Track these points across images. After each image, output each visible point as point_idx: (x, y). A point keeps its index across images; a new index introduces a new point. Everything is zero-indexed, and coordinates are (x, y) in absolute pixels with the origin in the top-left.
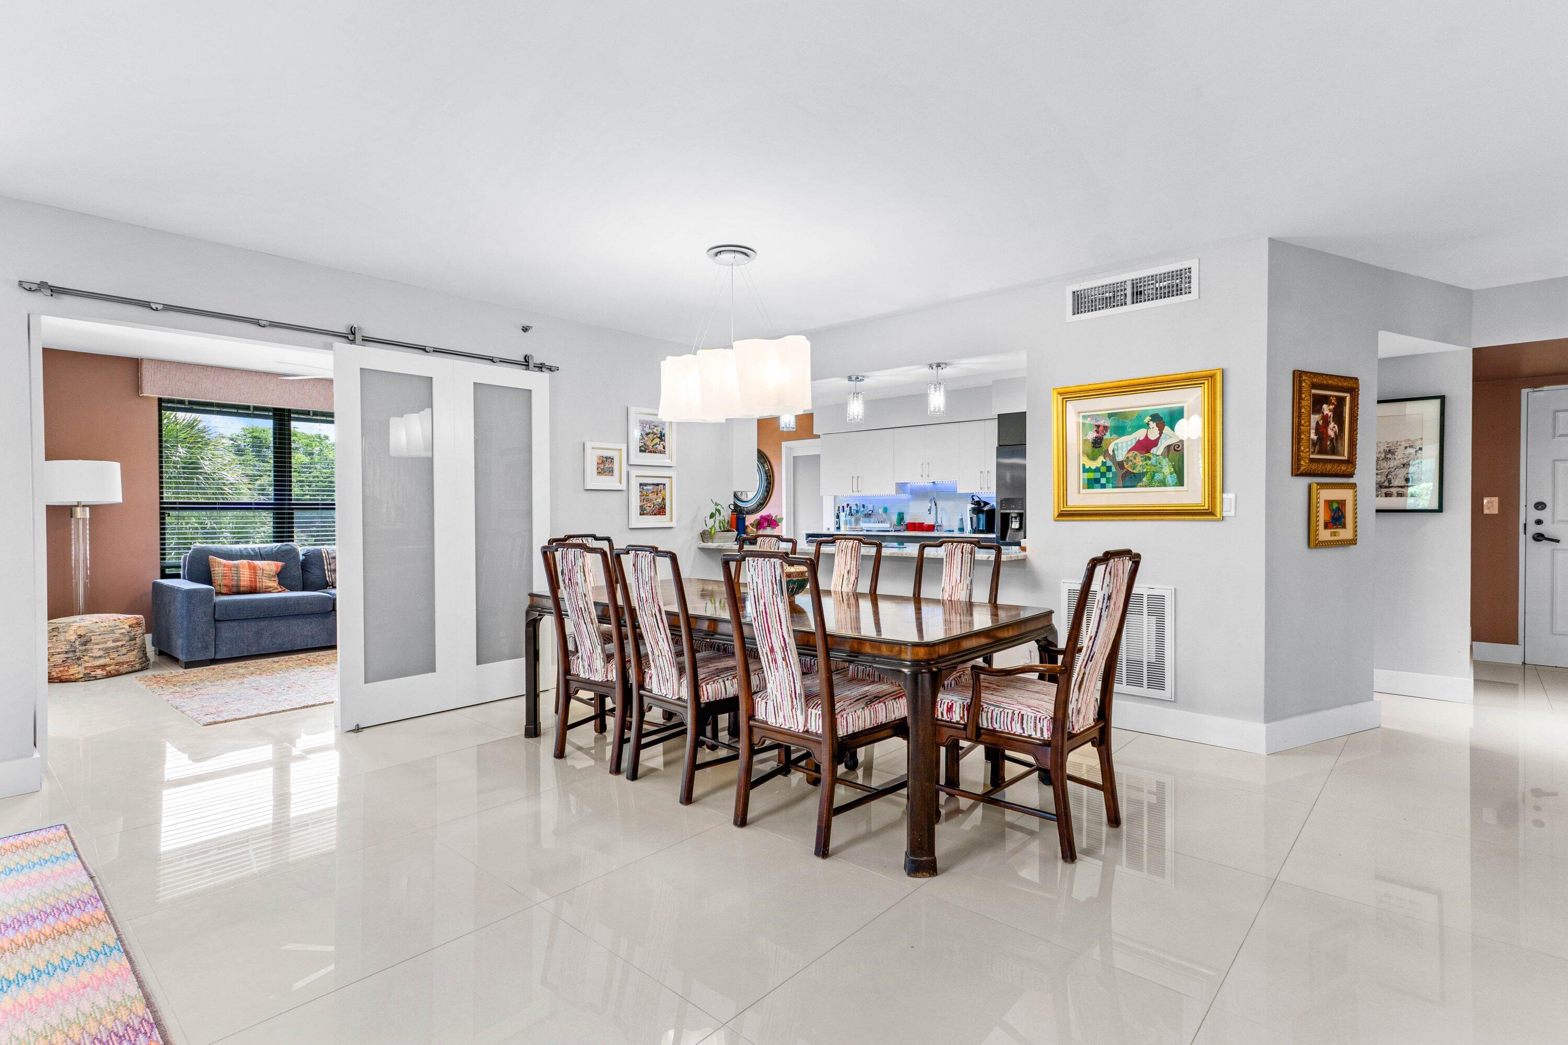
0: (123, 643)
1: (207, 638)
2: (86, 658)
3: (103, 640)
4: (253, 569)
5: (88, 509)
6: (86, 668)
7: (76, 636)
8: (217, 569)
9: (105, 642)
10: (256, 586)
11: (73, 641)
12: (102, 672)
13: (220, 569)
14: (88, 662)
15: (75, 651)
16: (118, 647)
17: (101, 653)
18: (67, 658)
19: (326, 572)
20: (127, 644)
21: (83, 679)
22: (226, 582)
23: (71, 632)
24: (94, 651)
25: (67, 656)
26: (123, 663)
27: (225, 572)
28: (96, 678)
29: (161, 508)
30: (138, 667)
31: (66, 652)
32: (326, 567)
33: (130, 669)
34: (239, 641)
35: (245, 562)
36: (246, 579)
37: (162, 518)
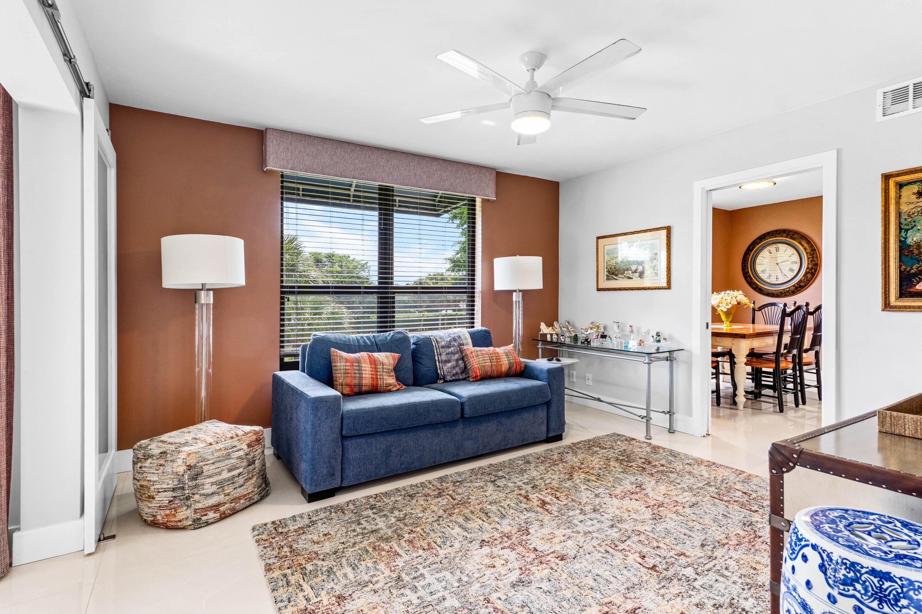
0: (241, 470)
1: (333, 461)
2: (197, 497)
3: (217, 470)
4: (374, 363)
5: (212, 292)
6: (196, 511)
7: (185, 468)
8: (339, 364)
9: (219, 473)
10: (378, 384)
11: (181, 474)
12: (215, 515)
13: (342, 364)
14: (199, 502)
15: (183, 488)
16: (234, 477)
17: (214, 488)
18: (174, 497)
19: (437, 363)
20: (246, 471)
21: (192, 527)
22: (348, 381)
23: (180, 462)
24: (205, 487)
25: (174, 495)
26: (239, 498)
27: (347, 368)
28: (208, 524)
29: (282, 293)
30: (256, 498)
31: (174, 490)
32: (436, 358)
33: (248, 504)
34: (367, 463)
35: (364, 354)
36: (367, 376)
37: (282, 303)
